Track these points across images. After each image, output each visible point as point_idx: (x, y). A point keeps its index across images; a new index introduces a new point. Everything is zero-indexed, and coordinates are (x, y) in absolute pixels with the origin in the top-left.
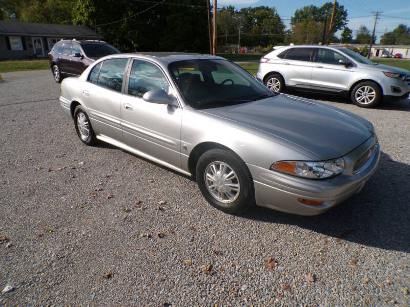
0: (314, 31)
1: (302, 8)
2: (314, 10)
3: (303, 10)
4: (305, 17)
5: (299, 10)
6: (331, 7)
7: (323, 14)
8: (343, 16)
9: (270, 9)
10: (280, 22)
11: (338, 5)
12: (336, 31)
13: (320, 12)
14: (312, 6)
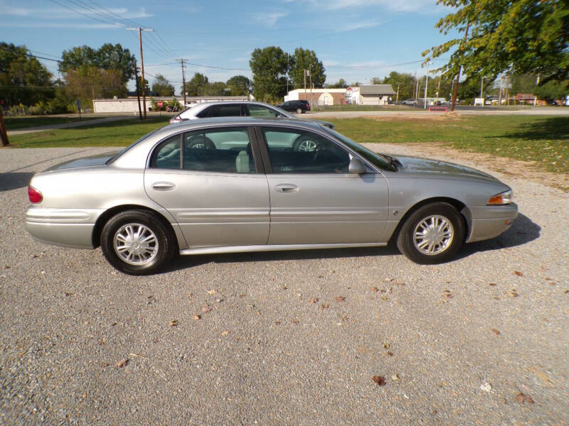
0: (100, 81)
1: (72, 50)
2: (90, 53)
3: (74, 52)
4: (79, 62)
5: (68, 51)
6: (112, 50)
7: (104, 59)
8: (131, 62)
9: (18, 48)
10: (42, 68)
11: (121, 48)
12: (127, 81)
13: (100, 56)
14: (85, 47)
